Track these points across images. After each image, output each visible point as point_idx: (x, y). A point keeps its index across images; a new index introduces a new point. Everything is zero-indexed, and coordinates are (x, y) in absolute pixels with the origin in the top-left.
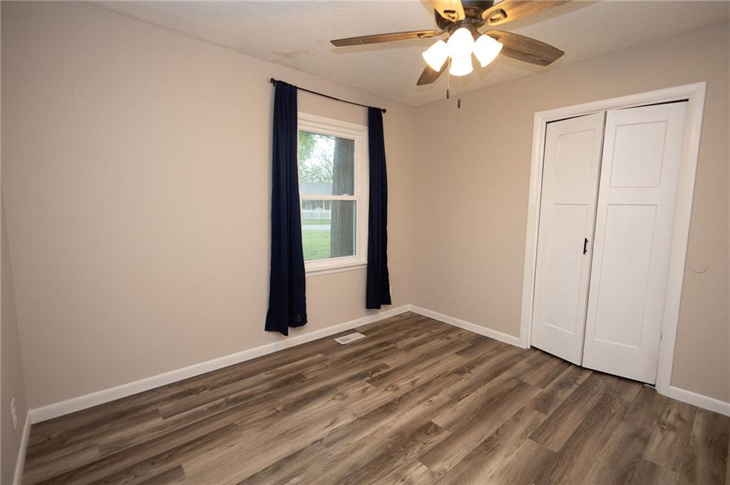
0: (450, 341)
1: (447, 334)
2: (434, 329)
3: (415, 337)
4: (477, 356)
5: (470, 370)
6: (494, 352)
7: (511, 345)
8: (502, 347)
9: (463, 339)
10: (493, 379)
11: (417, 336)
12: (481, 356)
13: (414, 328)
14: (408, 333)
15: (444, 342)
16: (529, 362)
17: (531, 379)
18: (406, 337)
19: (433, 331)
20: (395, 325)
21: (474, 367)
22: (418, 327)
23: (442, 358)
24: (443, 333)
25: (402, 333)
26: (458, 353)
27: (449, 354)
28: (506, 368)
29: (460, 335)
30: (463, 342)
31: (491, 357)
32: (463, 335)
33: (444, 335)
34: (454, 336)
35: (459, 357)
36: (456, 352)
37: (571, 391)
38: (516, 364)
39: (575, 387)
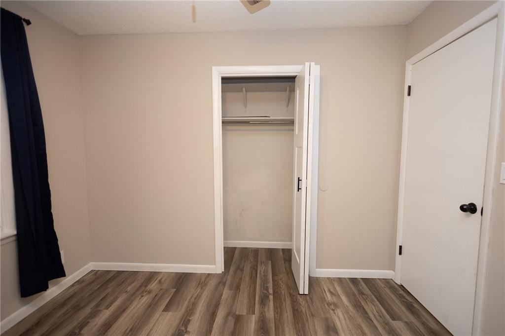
0: (152, 295)
1: (146, 286)
2: (130, 284)
3: (107, 308)
4: (186, 303)
5: (186, 328)
6: (199, 290)
7: (209, 274)
8: (203, 279)
9: (164, 286)
10: (212, 327)
11: (112, 303)
12: (190, 300)
13: (104, 295)
14: (97, 306)
15: (146, 300)
16: (230, 288)
17: (241, 308)
18: (95, 313)
19: (129, 288)
20: (73, 302)
21: (189, 321)
22: (108, 290)
23: (150, 325)
24: (141, 286)
25: (87, 311)
26: (166, 309)
27: (157, 315)
28: (217, 305)
29: (160, 281)
30: (167, 290)
31: (198, 297)
32: (163, 280)
33: (143, 288)
34: (153, 286)
35: (170, 313)
36: (163, 307)
37: (271, 304)
38: (222, 295)
39: (271, 297)
